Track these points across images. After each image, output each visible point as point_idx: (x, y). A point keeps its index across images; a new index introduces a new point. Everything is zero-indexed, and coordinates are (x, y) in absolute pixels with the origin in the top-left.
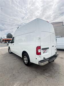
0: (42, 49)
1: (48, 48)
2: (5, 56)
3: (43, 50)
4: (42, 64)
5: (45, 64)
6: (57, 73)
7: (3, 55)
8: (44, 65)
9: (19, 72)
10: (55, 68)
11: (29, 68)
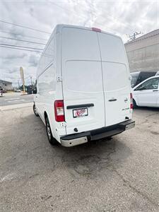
0: (68, 108)
1: (92, 105)
2: (24, 121)
3: (71, 110)
4: (67, 143)
5: (73, 144)
6: (111, 168)
7: (22, 118)
8: (71, 145)
9: (27, 156)
10: (112, 157)
11: (54, 149)
